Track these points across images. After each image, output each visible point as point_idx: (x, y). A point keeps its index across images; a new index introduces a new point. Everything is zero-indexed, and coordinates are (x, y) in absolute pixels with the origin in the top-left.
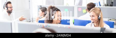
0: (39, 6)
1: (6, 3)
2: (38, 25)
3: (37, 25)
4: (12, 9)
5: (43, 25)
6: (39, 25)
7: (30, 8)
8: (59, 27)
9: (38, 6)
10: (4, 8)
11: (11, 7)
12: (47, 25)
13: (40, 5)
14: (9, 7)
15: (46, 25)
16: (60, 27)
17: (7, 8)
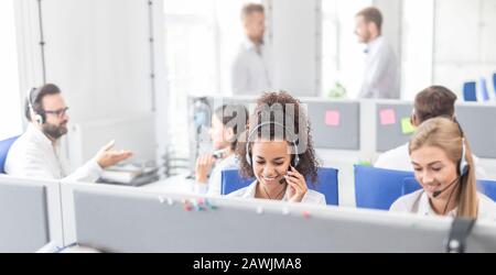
0: (195, 100)
1: (36, 93)
2: (166, 202)
3: (162, 201)
4: (65, 118)
5: (187, 202)
6: (170, 202)
7: (154, 109)
8: (259, 211)
9: (189, 98)
10: (28, 116)
11: (60, 112)
12: (207, 203)
13: (201, 95)
14: (51, 112)
15: (201, 203)
16: (264, 213)
17: (39, 117)
